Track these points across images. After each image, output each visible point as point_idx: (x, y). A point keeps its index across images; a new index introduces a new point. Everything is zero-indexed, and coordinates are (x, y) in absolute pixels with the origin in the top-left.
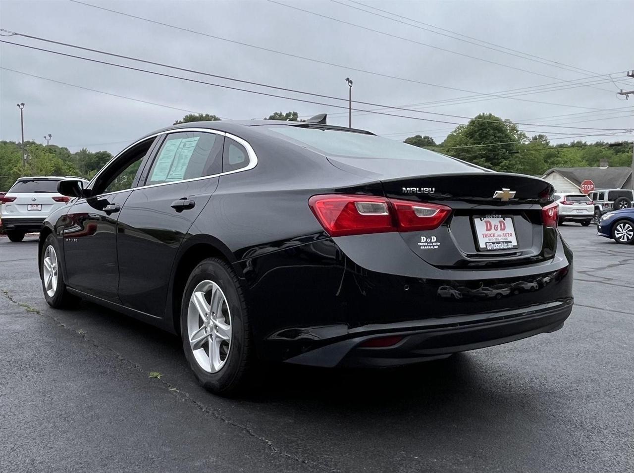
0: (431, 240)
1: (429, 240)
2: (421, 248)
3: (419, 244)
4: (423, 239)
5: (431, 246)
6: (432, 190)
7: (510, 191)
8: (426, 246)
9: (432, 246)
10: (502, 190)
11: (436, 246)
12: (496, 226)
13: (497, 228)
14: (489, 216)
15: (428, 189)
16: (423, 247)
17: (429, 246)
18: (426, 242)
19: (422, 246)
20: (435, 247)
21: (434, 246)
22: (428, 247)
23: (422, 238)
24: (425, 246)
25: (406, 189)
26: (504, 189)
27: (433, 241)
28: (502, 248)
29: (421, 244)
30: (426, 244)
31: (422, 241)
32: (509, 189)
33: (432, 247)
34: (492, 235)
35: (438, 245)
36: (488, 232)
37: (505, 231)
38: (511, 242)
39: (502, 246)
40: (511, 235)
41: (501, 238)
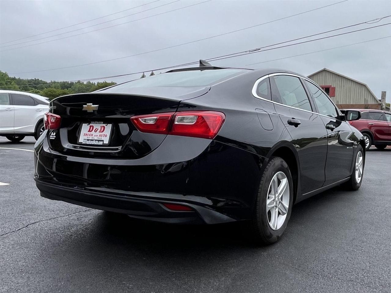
2: (50, 138)
6: (55, 107)
7: (93, 105)
10: (86, 105)
12: (97, 129)
13: (97, 131)
14: (93, 122)
26: (87, 104)
28: (93, 144)
32: (92, 104)
34: (91, 135)
36: (89, 133)
37: (103, 133)
38: (103, 141)
39: (94, 143)
40: (106, 136)
41: (96, 137)
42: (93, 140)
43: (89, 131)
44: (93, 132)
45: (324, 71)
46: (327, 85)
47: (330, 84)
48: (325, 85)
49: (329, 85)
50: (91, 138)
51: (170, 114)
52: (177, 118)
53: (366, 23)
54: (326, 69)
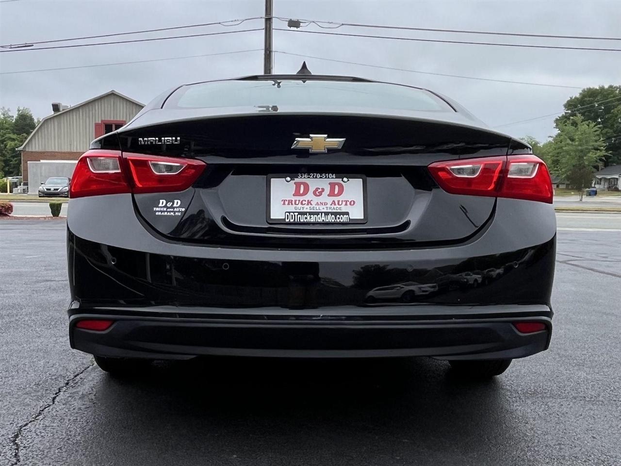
0: (173, 204)
1: (169, 205)
2: (157, 214)
3: (155, 209)
4: (162, 203)
5: (170, 212)
6: (176, 140)
7: (328, 137)
8: (164, 211)
9: (172, 212)
10: (309, 137)
11: (179, 212)
12: (319, 190)
13: (320, 193)
14: (305, 175)
15: (170, 138)
16: (160, 213)
17: (168, 212)
18: (166, 206)
19: (159, 211)
20: (177, 214)
21: (175, 212)
22: (166, 213)
23: (161, 201)
24: (162, 212)
25: (143, 139)
26: (311, 135)
27: (175, 205)
28: (321, 221)
29: (157, 209)
30: (165, 209)
31: (160, 205)
32: (326, 136)
33: (172, 214)
34: (305, 202)
35: (182, 212)
36: (298, 198)
37: (340, 198)
38: (347, 213)
39: (321, 219)
40: (353, 203)
41: (324, 207)
42: (317, 214)
43: (297, 193)
44: (310, 196)
45: (112, 95)
46: (118, 119)
47: (123, 118)
48: (115, 119)
49: (121, 119)
50: (307, 208)
51: (500, 159)
52: (513, 167)
53: (220, 23)
54: (114, 93)
